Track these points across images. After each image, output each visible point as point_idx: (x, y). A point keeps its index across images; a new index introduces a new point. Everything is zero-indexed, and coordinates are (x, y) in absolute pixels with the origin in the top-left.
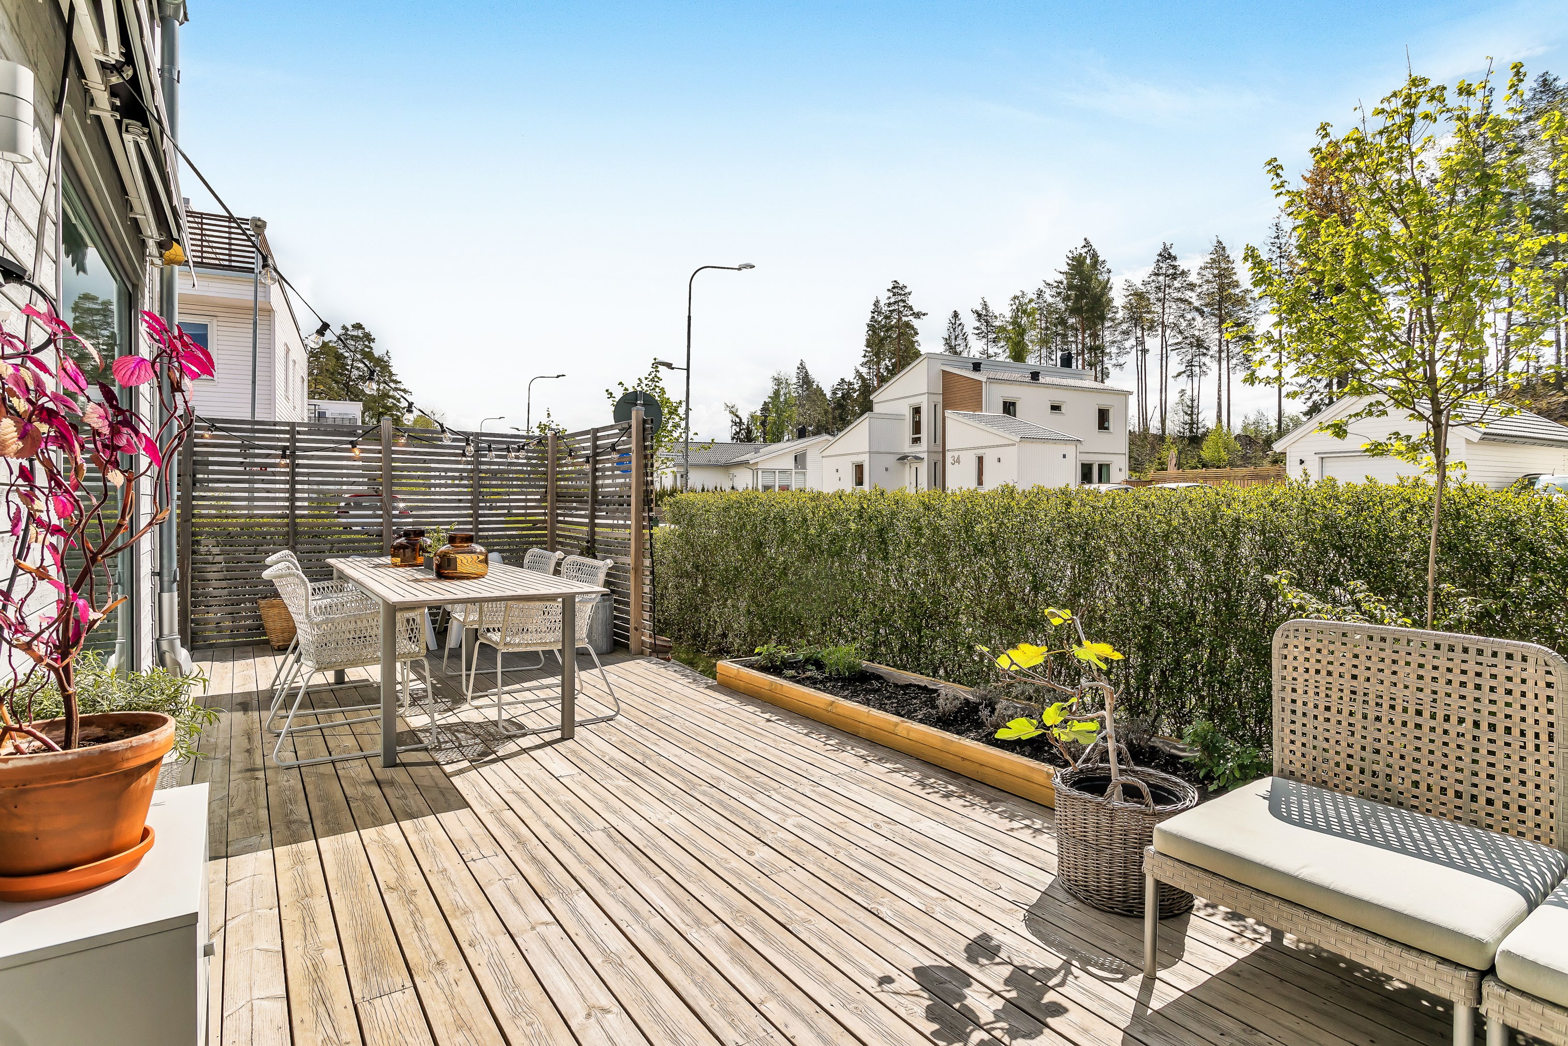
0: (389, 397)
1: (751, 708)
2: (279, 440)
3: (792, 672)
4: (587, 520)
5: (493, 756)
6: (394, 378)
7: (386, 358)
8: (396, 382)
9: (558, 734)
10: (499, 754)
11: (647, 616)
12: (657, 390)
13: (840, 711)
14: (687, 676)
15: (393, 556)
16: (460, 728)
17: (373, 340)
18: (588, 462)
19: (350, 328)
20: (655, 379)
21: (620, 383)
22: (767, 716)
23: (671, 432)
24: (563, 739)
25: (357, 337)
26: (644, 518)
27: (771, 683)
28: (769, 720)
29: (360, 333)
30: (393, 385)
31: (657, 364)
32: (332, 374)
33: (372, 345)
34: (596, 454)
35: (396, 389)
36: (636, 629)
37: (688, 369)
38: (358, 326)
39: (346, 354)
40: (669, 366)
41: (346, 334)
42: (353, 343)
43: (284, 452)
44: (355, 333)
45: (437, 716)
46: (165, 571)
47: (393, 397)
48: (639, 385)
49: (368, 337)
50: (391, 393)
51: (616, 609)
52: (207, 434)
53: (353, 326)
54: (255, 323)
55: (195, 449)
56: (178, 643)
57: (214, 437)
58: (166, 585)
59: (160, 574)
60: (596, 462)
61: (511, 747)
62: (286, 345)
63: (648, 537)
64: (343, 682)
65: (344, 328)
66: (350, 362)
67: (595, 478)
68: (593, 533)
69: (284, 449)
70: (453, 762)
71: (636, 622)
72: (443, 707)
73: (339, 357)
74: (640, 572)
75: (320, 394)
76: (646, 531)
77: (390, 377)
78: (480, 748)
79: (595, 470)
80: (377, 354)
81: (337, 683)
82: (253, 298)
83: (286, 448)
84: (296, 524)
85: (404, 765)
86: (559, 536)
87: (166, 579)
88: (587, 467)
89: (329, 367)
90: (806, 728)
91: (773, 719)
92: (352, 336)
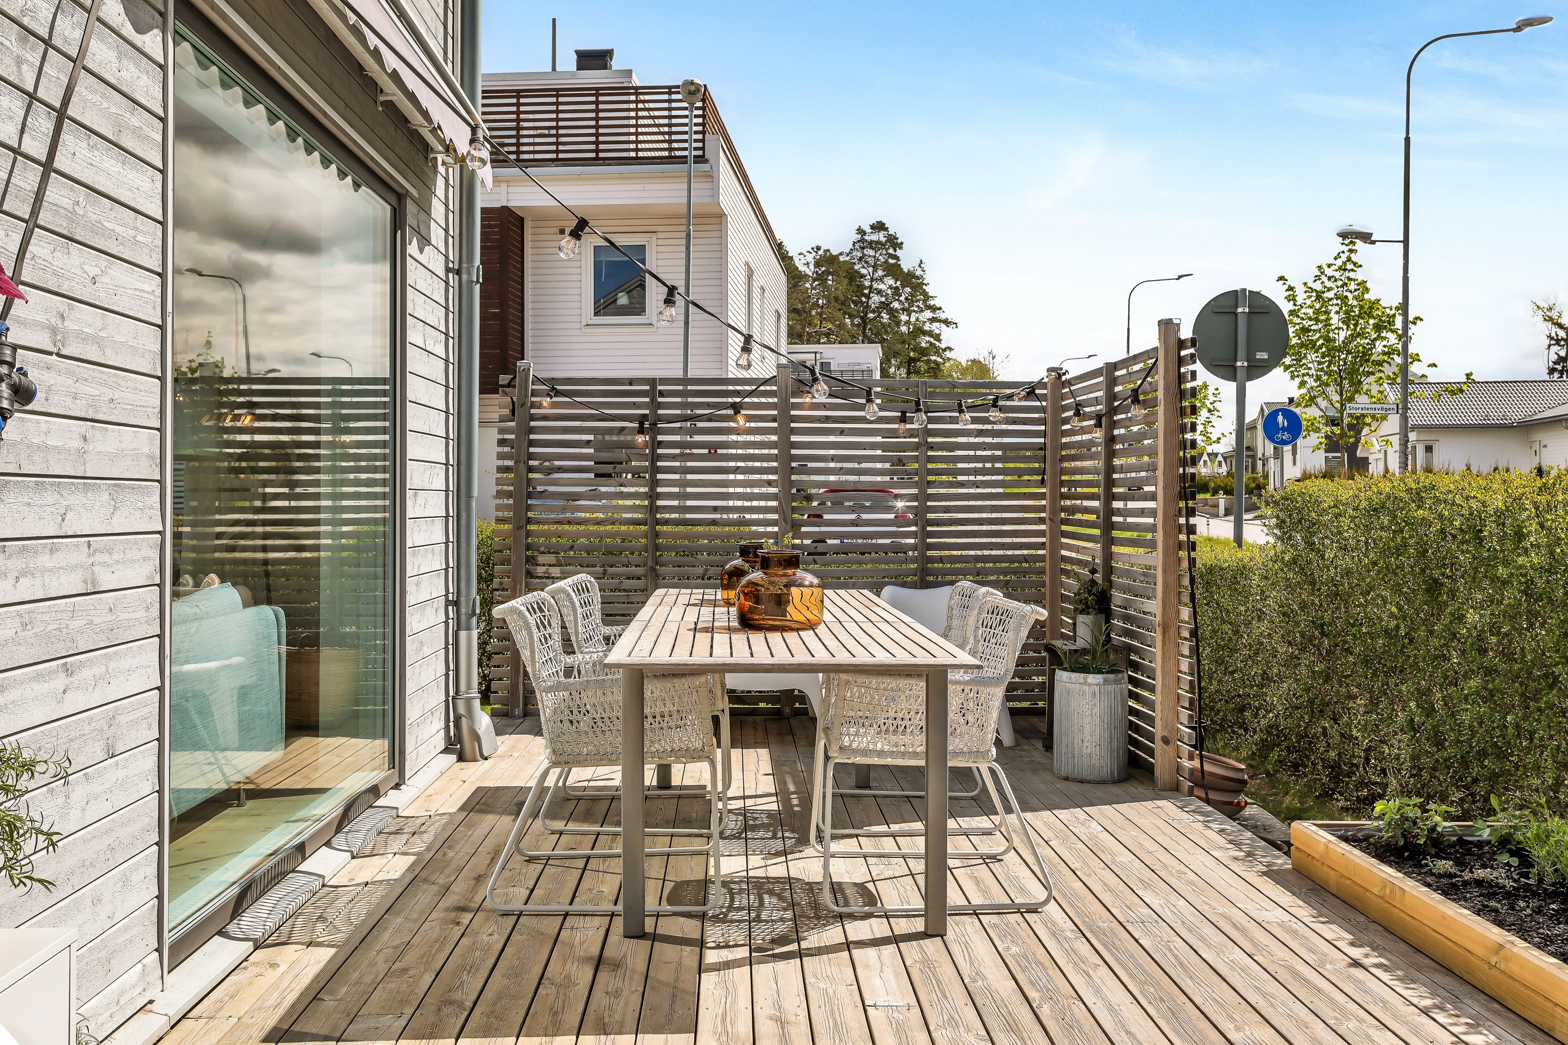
0: (925, 333)
1: (1332, 931)
2: (635, 405)
3: (1445, 865)
4: (1097, 532)
5: (794, 947)
6: (931, 302)
7: (919, 272)
8: (934, 309)
9: (919, 925)
10: (804, 945)
11: (1184, 714)
12: (1352, 286)
13: (1514, 969)
14: (1238, 845)
15: (726, 587)
16: (777, 888)
17: (900, 246)
18: (1099, 425)
19: (868, 230)
20: (1348, 265)
21: (1282, 278)
22: (1356, 953)
23: (1380, 363)
24: (925, 935)
25: (878, 242)
26: (1180, 527)
27: (1385, 883)
28: (1356, 964)
29: (881, 237)
30: (928, 314)
31: (1349, 236)
32: (843, 303)
33: (899, 253)
34: (1113, 411)
35: (933, 320)
36: (1166, 741)
37: (1406, 242)
38: (879, 226)
39: (864, 271)
40: (1366, 238)
41: (862, 240)
42: (872, 253)
43: (641, 424)
44: (874, 237)
45: (756, 861)
46: (463, 599)
47: (930, 333)
48: (1317, 278)
49: (894, 242)
50: (927, 327)
51: (1132, 695)
52: (546, 401)
53: (873, 227)
54: (688, 236)
55: (532, 424)
56: (477, 703)
57: (554, 405)
58: (463, 618)
59: (456, 603)
60: (1113, 425)
61: (833, 934)
62: (747, 264)
63: (1185, 564)
64: (669, 787)
65: (861, 231)
66: (867, 284)
67: (1111, 454)
68: (1108, 556)
69: (642, 419)
70: (727, 946)
71: (1165, 727)
72: (778, 845)
73: (853, 276)
74: (1172, 631)
75: (827, 335)
76: (1183, 554)
77: (925, 301)
78: (781, 928)
79: (1111, 440)
80: (906, 266)
81: (660, 787)
82: (685, 200)
83: (644, 417)
84: (657, 535)
85: (654, 937)
86: (1065, 559)
87: (463, 610)
88: (1098, 435)
89: (839, 293)
90: (1433, 994)
91: (1366, 962)
92: (872, 242)
